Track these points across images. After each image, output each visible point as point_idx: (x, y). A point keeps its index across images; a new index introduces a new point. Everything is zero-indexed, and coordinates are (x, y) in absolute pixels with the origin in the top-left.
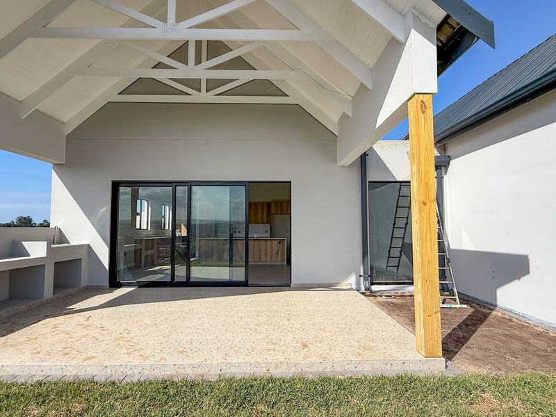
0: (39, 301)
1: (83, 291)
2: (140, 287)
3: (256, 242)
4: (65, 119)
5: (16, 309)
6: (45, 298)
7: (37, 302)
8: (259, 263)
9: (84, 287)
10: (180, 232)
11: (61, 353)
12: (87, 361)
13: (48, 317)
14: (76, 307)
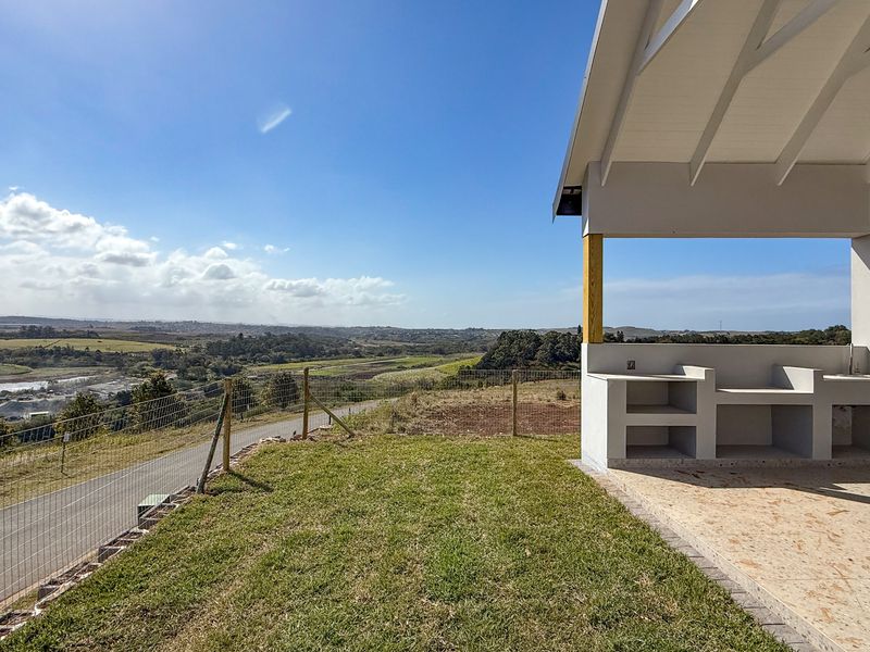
0: (804, 460)
4: (863, 156)
6: (815, 458)
7: (798, 461)
11: (731, 537)
12: (741, 565)
13: (787, 485)
14: (850, 488)
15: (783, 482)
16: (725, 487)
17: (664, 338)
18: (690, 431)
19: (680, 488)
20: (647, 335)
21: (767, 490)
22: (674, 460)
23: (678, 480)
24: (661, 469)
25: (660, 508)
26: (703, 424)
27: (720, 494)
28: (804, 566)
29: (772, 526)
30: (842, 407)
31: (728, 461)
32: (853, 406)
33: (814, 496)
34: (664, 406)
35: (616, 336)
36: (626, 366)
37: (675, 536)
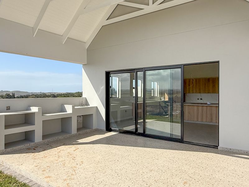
0: (69, 135)
1: (94, 131)
2: (121, 133)
3: (208, 108)
4: (85, 40)
5: (57, 138)
6: (72, 133)
7: (68, 135)
8: (211, 124)
9: (94, 129)
10: (164, 98)
11: (43, 170)
12: (45, 179)
13: (64, 145)
14: (80, 141)
15: (63, 144)
16: (44, 150)
17: (32, 95)
18: (33, 132)
19: (27, 156)
20: (25, 94)
21: (58, 148)
22: (26, 145)
23: (27, 153)
24: (21, 150)
25: (17, 167)
26: (37, 128)
27: (42, 154)
28: (65, 171)
29: (57, 160)
30: (80, 116)
31: (46, 140)
32: (82, 116)
33: (71, 146)
34: (24, 123)
35: (11, 95)
36: (6, 108)
37: (23, 176)
